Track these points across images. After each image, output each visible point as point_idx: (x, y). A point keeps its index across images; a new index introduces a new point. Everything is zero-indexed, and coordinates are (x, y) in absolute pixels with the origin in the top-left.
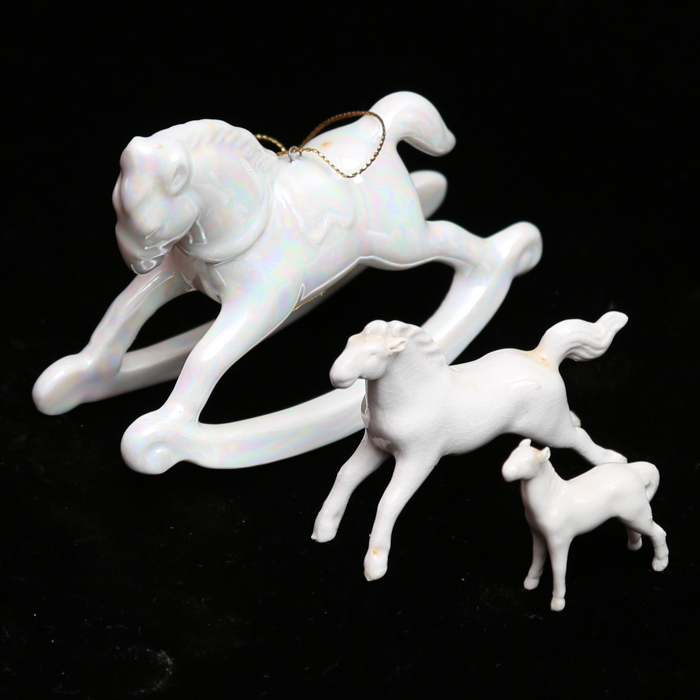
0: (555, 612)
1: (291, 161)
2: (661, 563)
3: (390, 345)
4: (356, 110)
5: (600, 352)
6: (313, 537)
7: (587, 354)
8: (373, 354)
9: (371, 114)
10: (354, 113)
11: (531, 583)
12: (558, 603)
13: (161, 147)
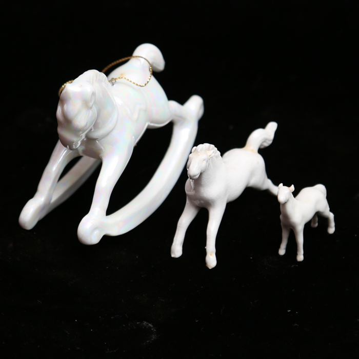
0: (300, 262)
1: (113, 85)
2: (332, 230)
3: (209, 154)
4: (124, 57)
5: (270, 142)
6: (173, 256)
7: (266, 144)
8: (204, 160)
9: (134, 57)
10: (126, 59)
11: (282, 252)
12: (300, 257)
13: (81, 86)
